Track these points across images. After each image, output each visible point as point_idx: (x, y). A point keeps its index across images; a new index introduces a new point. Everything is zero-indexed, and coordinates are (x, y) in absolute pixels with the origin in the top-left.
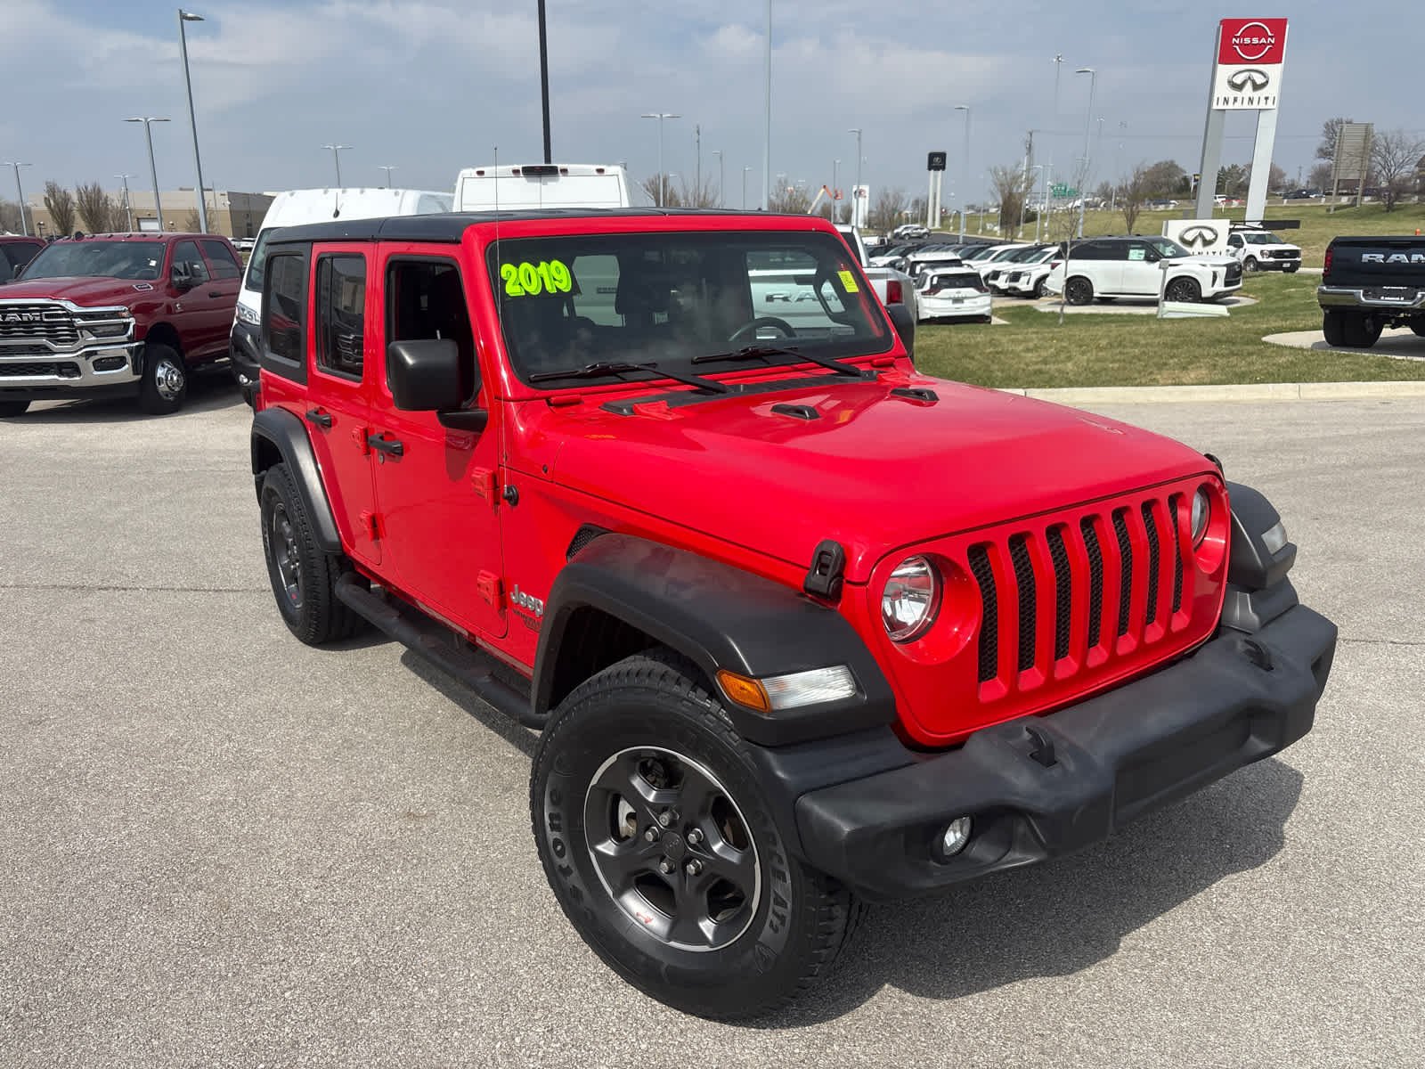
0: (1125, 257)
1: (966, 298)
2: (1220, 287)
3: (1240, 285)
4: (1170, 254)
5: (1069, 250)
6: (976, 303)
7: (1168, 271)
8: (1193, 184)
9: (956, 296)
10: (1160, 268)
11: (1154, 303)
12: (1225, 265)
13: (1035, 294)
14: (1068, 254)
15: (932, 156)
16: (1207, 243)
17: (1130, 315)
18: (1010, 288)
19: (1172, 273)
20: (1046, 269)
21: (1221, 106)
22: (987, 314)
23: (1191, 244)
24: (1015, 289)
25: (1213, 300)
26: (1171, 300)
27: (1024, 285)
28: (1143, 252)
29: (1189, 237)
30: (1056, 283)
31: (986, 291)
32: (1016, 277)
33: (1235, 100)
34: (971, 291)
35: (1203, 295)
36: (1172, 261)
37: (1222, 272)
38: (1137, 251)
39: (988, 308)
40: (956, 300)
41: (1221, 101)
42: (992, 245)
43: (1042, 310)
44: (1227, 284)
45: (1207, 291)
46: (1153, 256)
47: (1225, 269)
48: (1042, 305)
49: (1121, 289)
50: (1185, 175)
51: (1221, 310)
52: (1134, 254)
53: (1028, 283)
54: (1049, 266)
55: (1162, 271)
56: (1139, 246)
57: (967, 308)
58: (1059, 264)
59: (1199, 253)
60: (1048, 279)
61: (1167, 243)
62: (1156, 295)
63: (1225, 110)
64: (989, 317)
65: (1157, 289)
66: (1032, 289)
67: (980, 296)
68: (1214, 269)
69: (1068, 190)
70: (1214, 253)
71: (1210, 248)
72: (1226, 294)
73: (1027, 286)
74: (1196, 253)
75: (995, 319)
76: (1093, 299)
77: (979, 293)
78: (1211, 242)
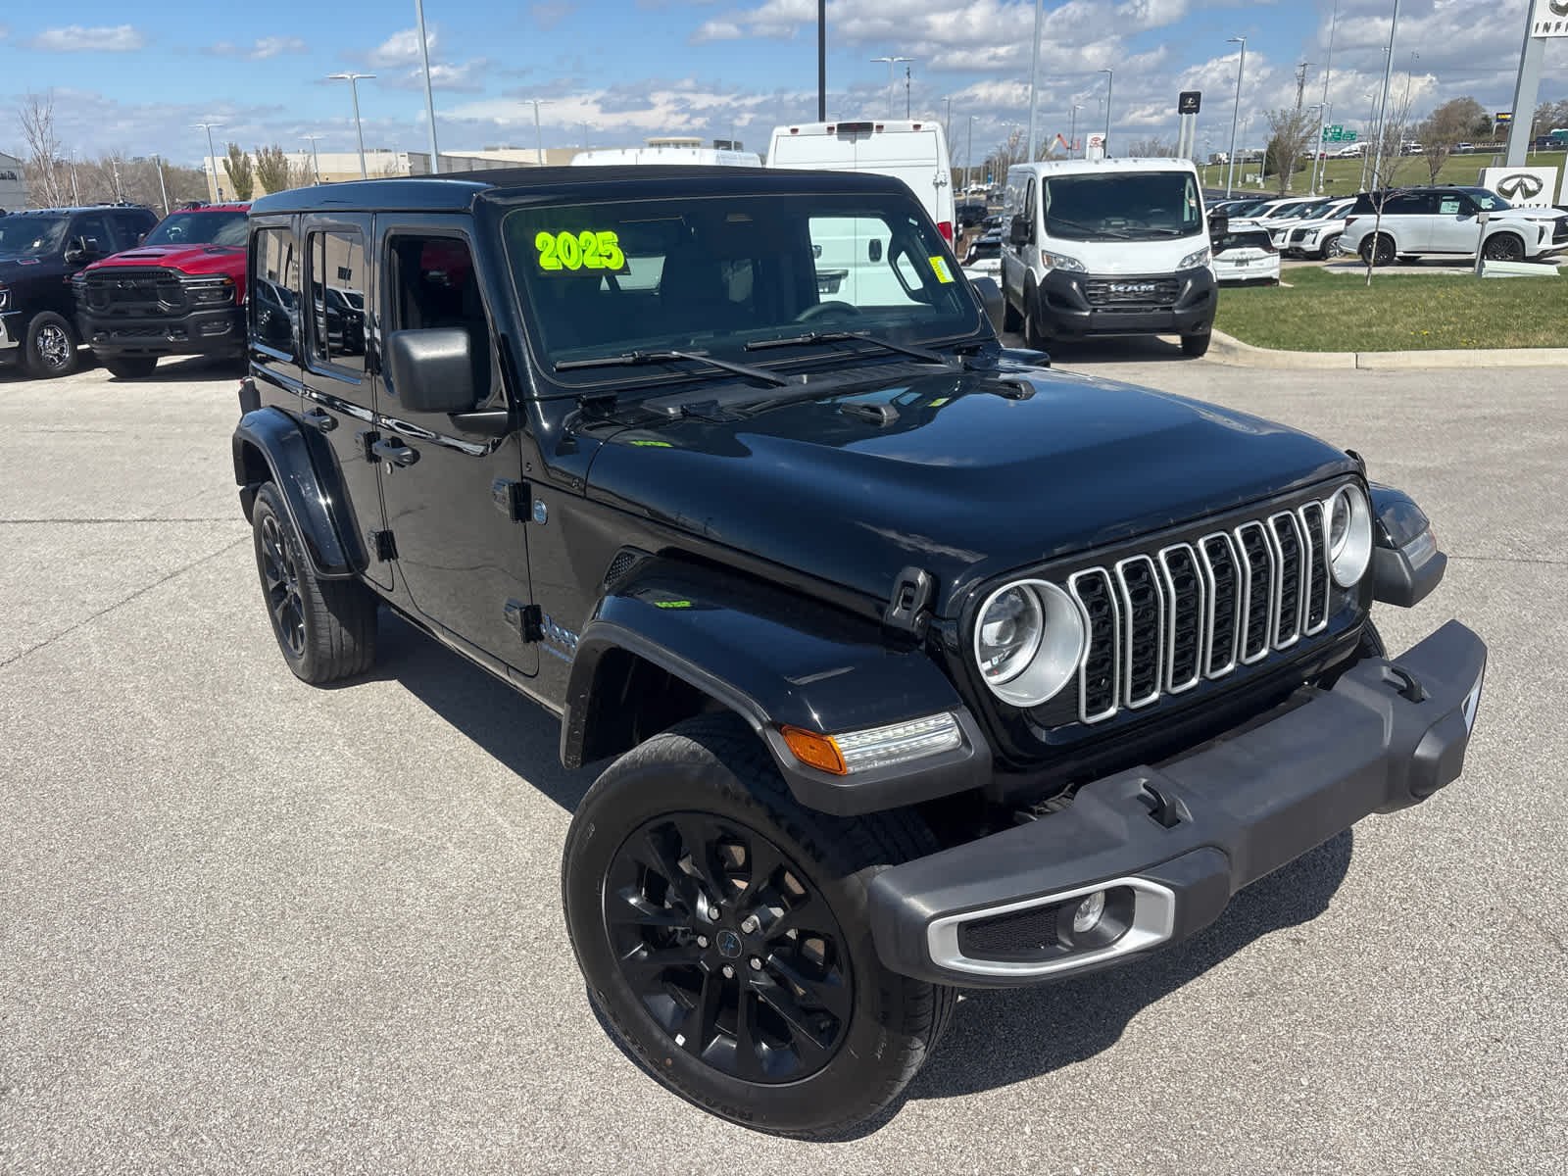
0: (1436, 210)
1: (1252, 258)
2: (1547, 244)
4: (1490, 207)
5: (1382, 202)
6: (1265, 264)
7: (1487, 226)
8: (1495, 125)
9: (1241, 257)
10: (1478, 222)
11: (1470, 263)
12: (1553, 220)
13: (1321, 255)
14: (1381, 207)
15: (1184, 96)
16: (1528, 194)
17: (1440, 276)
19: (1491, 228)
20: (1338, 225)
21: (1540, 33)
22: (1276, 277)
23: (1511, 194)
24: (1298, 249)
25: (1537, 259)
26: (1488, 259)
27: (1308, 245)
28: (1457, 204)
29: (1508, 186)
30: (1351, 243)
31: (1274, 250)
32: (1299, 235)
33: (1558, 26)
34: (1258, 251)
35: (1527, 255)
36: (1493, 215)
37: (1551, 227)
38: (1451, 203)
39: (1277, 270)
40: (1239, 262)
41: (1541, 27)
42: (1268, 200)
43: (1330, 272)
44: (1555, 241)
45: (1533, 248)
46: (1468, 206)
47: (1554, 223)
48: (1332, 267)
49: (1429, 247)
50: (1482, 114)
51: (1551, 270)
52: (1445, 206)
53: (1314, 243)
54: (1344, 221)
55: (1480, 225)
56: (1452, 197)
57: (1253, 271)
58: (1354, 219)
59: (1520, 206)
60: (1341, 237)
61: (1487, 194)
62: (1470, 253)
63: (1545, 38)
64: (1276, 281)
65: (1473, 247)
66: (1318, 249)
67: (1267, 257)
68: (1542, 224)
69: (1344, 132)
70: (1538, 205)
71: (1533, 200)
72: (1555, 252)
73: (1311, 245)
74: (1517, 206)
75: (1280, 283)
76: (1396, 258)
77: (1266, 254)
78: (1534, 193)
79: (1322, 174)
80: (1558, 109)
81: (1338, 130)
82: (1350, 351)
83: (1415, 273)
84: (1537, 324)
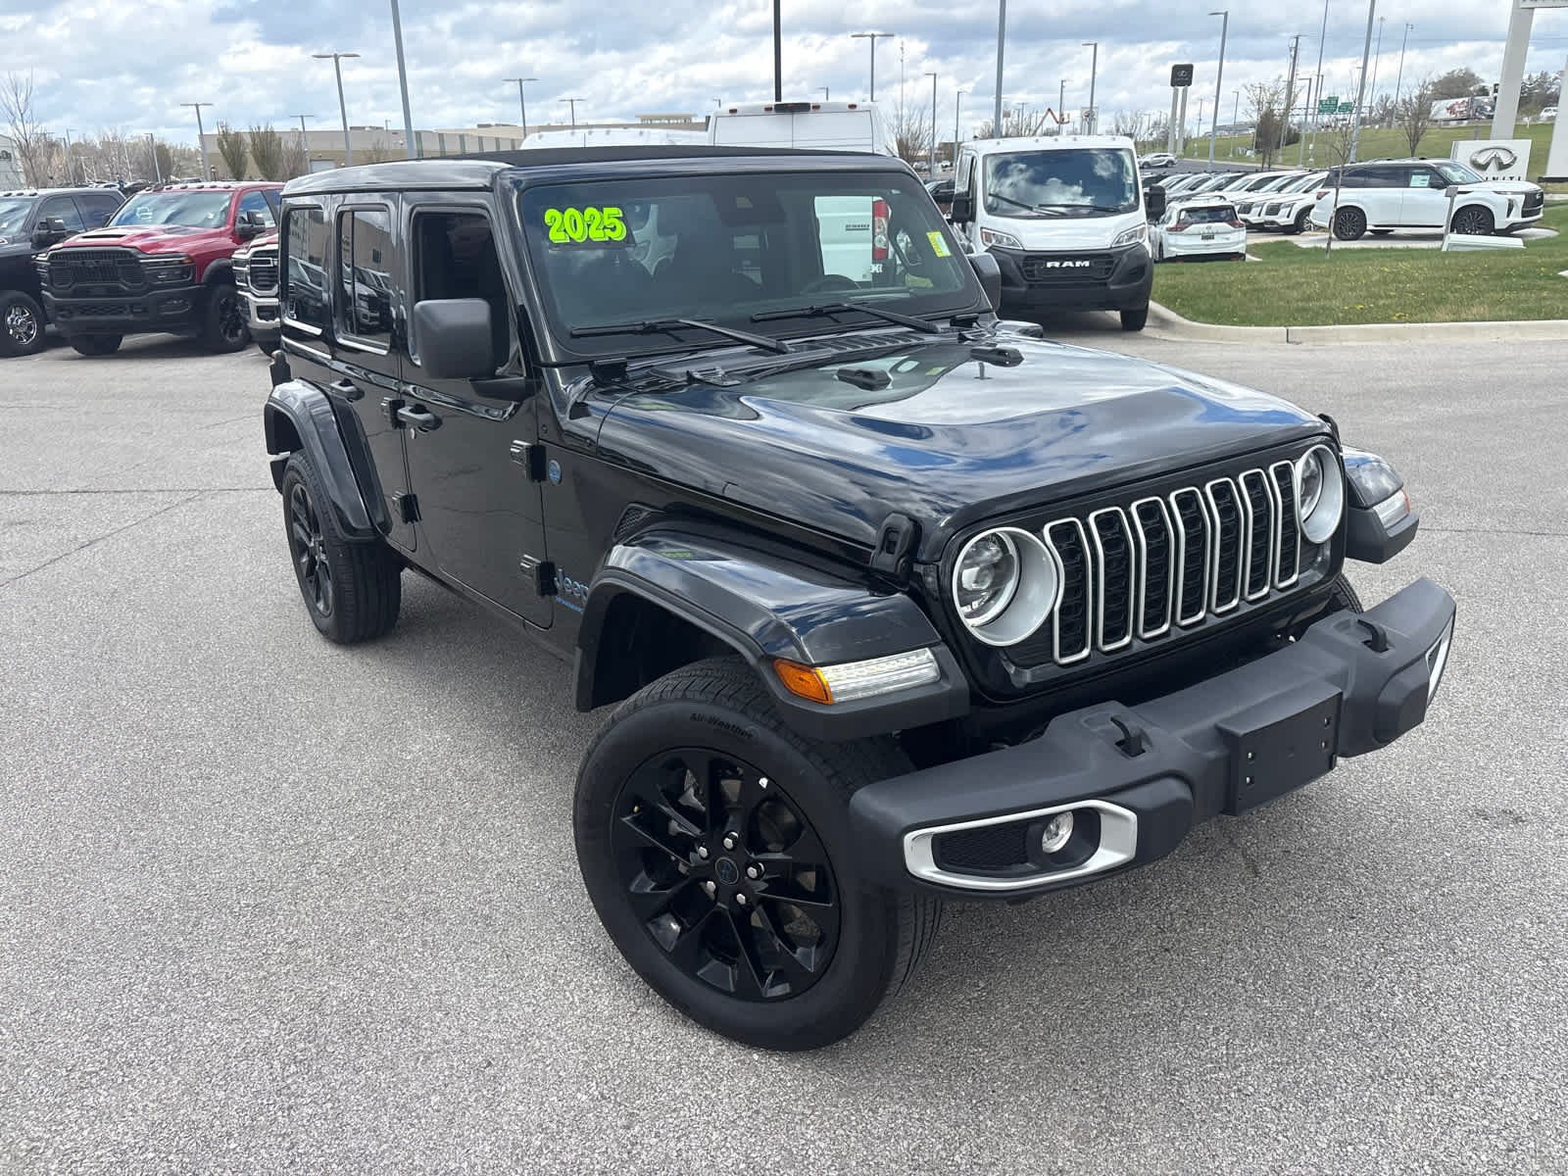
0: (1406, 184)
1: (1217, 233)
2: (1516, 217)
3: (1541, 215)
4: (1459, 181)
6: (1234, 239)
7: (1456, 199)
9: (1206, 231)
10: (1447, 195)
11: (1440, 237)
12: (1522, 193)
13: (1296, 228)
15: (1176, 69)
16: (1502, 167)
17: (1408, 250)
18: (1266, 222)
19: (1461, 201)
20: (1310, 199)
22: (1241, 252)
23: (1484, 167)
24: (1273, 223)
25: (1507, 232)
26: (1458, 233)
27: (1282, 219)
28: (1427, 177)
29: (1482, 160)
30: (1322, 215)
31: (1241, 226)
32: (1274, 210)
34: (1224, 226)
35: (1497, 227)
36: (1461, 188)
37: (1521, 200)
38: (1421, 177)
39: (1243, 245)
40: (1205, 237)
42: (1247, 173)
43: (1304, 246)
44: (1524, 214)
45: (1501, 223)
46: (1440, 182)
47: (1523, 197)
48: (1303, 241)
49: (1399, 221)
50: (1483, 84)
51: (1517, 243)
52: (1416, 180)
53: (1288, 216)
54: (1315, 195)
55: (1449, 199)
56: (1423, 171)
57: (1216, 246)
58: (1326, 193)
59: (1494, 179)
60: (1313, 211)
61: (1456, 168)
62: (1442, 226)
64: (1243, 255)
65: (1443, 219)
66: (1293, 223)
67: (1234, 231)
68: (1510, 197)
69: (1339, 104)
70: (1511, 178)
71: (1506, 173)
72: (1523, 226)
73: (1287, 219)
74: (1490, 178)
75: (1248, 256)
76: (1367, 233)
77: (1232, 228)
78: (1509, 166)
79: (1311, 146)
80: (1556, 78)
81: (1333, 102)
82: (1280, 325)
83: (1382, 247)
84: (1473, 298)
